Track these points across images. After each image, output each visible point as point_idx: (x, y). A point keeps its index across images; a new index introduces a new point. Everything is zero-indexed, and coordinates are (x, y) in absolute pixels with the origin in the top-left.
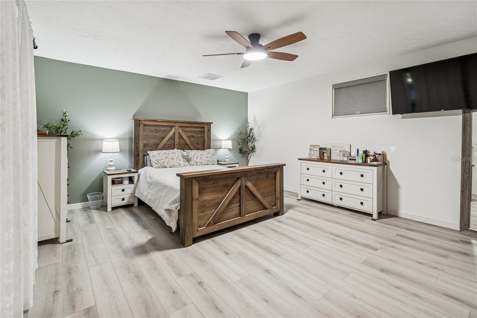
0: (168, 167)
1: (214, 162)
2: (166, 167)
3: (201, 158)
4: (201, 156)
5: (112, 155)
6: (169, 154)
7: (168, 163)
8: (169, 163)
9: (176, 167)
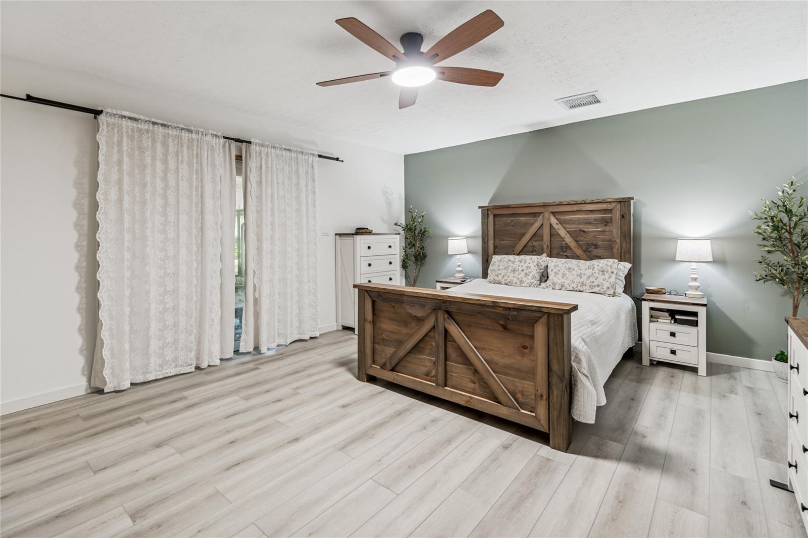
0: (503, 283)
1: (599, 288)
2: (500, 283)
3: (564, 275)
4: (566, 272)
5: (459, 258)
6: (513, 262)
7: (503, 277)
8: (505, 278)
9: (515, 286)
